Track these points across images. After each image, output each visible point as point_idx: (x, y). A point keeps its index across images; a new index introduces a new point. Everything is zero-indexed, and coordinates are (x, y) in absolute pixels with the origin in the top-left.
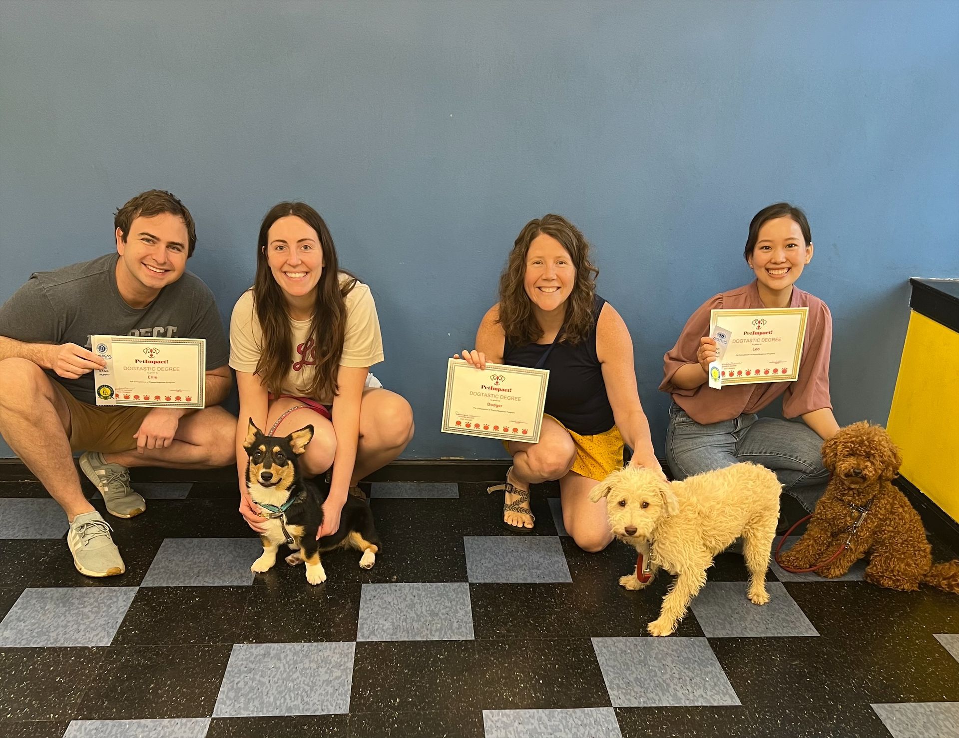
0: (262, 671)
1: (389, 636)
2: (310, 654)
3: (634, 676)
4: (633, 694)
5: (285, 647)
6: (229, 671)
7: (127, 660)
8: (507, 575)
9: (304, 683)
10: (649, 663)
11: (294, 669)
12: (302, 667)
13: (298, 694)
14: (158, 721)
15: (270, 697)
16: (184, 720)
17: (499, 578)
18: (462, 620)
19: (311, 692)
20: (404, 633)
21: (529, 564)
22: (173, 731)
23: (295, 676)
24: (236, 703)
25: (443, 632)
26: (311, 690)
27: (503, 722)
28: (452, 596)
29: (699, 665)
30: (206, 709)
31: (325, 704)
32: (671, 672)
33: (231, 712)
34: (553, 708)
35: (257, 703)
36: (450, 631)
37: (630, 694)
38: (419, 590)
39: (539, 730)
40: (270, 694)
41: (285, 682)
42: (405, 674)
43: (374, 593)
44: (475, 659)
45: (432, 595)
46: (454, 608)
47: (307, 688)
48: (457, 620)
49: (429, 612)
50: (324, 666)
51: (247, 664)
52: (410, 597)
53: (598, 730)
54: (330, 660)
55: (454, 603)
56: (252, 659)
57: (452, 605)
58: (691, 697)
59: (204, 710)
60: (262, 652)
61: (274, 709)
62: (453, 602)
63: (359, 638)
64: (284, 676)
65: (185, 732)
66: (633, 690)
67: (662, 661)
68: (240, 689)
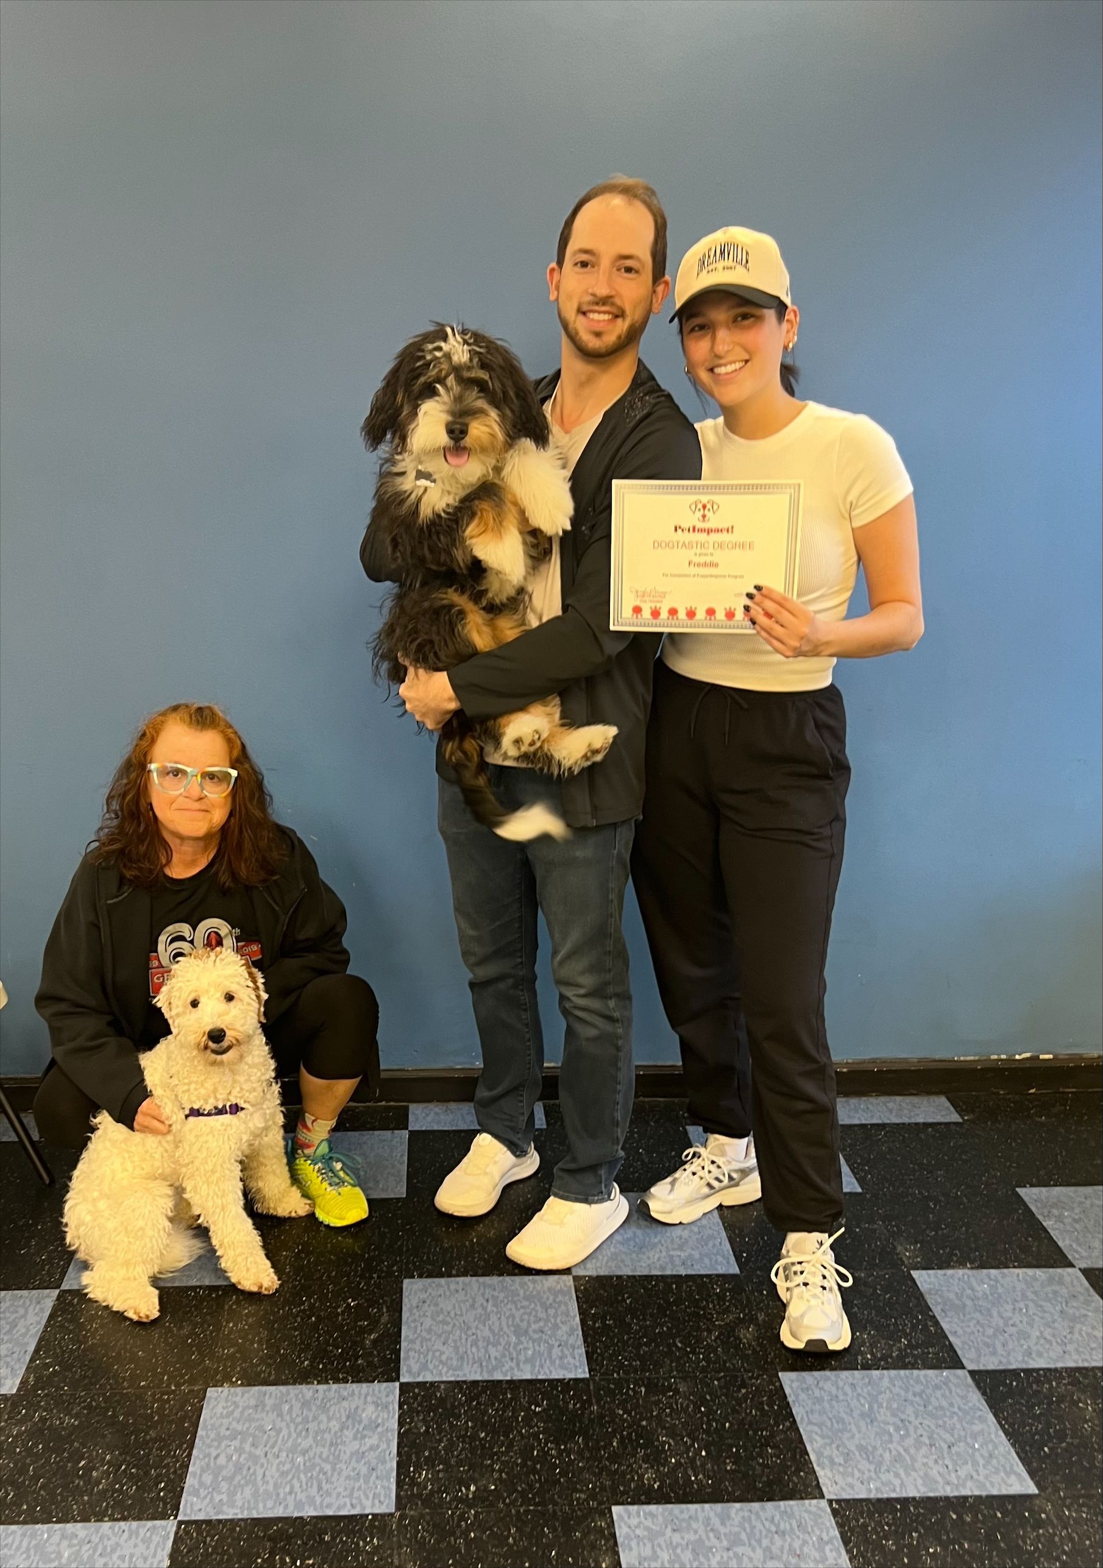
0: (254, 1436)
1: (451, 1372)
2: (328, 1405)
3: (856, 1441)
4: (857, 1474)
5: (288, 1393)
6: (202, 1437)
7: (41, 1417)
8: (632, 1260)
9: (320, 1457)
10: (879, 1418)
11: (304, 1433)
12: (316, 1428)
13: (311, 1478)
14: (92, 1525)
15: (268, 1482)
16: (135, 1524)
17: (620, 1267)
18: (566, 1342)
19: (332, 1475)
20: (476, 1365)
21: (666, 1241)
22: (118, 1544)
23: (305, 1444)
24: (215, 1494)
25: (538, 1363)
26: (334, 1469)
27: (647, 1528)
28: (548, 1299)
29: (960, 1421)
30: (169, 1506)
31: (355, 1494)
32: (915, 1432)
33: (208, 1509)
34: (728, 1501)
35: (248, 1491)
36: (548, 1362)
37: (853, 1475)
38: (494, 1289)
39: (707, 1543)
40: (268, 1478)
41: (290, 1456)
42: (481, 1440)
43: (424, 1296)
44: (592, 1412)
45: (515, 1299)
46: (553, 1321)
47: (327, 1467)
48: (557, 1343)
49: (513, 1329)
50: (350, 1427)
51: (230, 1423)
52: (480, 1300)
53: (805, 1542)
54: (360, 1416)
55: (551, 1312)
56: (237, 1414)
57: (548, 1315)
58: (953, 1478)
59: (165, 1504)
60: (253, 1402)
61: (275, 1502)
62: (549, 1311)
63: (404, 1376)
64: (290, 1443)
65: (136, 1546)
66: (856, 1466)
67: (900, 1414)
68: (221, 1468)
